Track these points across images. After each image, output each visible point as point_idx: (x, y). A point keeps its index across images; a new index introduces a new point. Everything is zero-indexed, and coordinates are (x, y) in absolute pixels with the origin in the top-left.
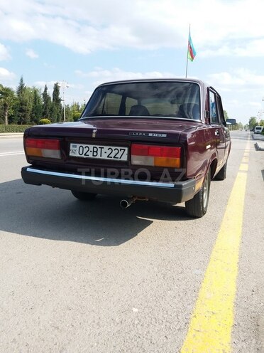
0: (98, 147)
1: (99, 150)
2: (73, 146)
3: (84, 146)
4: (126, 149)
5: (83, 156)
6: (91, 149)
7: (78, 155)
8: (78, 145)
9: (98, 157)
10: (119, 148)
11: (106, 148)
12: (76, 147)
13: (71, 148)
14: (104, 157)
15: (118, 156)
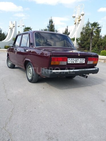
0: (77, 59)
1: (77, 60)
2: (69, 59)
3: (73, 59)
4: (85, 59)
5: (72, 63)
6: (75, 60)
7: (71, 63)
8: (71, 59)
9: (77, 63)
10: (83, 59)
11: (79, 59)
12: (70, 59)
13: (68, 60)
14: (79, 62)
15: (82, 62)
